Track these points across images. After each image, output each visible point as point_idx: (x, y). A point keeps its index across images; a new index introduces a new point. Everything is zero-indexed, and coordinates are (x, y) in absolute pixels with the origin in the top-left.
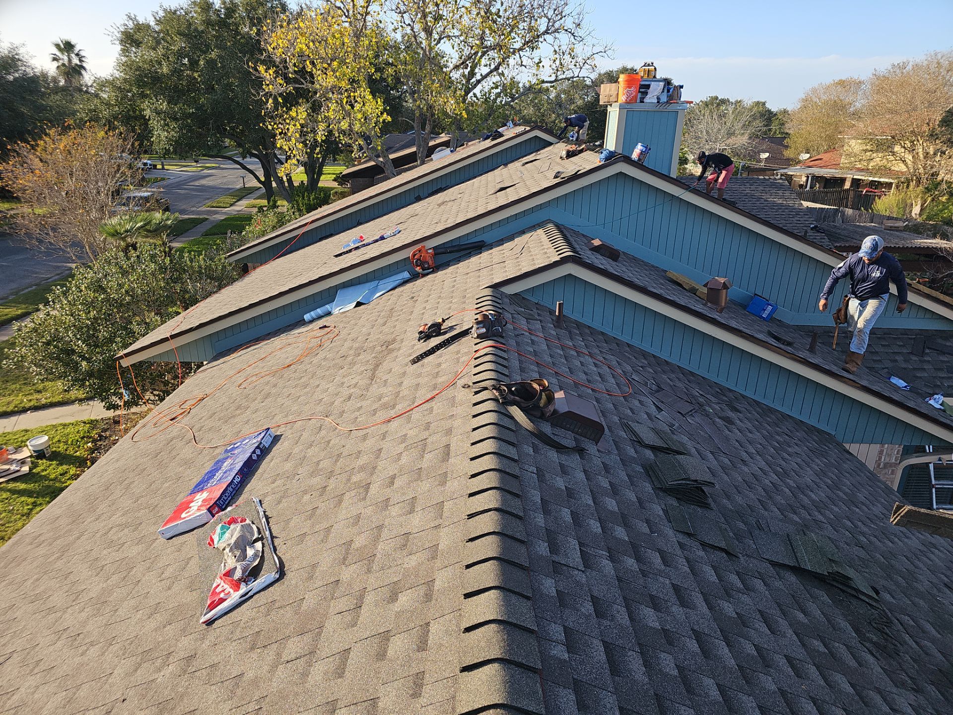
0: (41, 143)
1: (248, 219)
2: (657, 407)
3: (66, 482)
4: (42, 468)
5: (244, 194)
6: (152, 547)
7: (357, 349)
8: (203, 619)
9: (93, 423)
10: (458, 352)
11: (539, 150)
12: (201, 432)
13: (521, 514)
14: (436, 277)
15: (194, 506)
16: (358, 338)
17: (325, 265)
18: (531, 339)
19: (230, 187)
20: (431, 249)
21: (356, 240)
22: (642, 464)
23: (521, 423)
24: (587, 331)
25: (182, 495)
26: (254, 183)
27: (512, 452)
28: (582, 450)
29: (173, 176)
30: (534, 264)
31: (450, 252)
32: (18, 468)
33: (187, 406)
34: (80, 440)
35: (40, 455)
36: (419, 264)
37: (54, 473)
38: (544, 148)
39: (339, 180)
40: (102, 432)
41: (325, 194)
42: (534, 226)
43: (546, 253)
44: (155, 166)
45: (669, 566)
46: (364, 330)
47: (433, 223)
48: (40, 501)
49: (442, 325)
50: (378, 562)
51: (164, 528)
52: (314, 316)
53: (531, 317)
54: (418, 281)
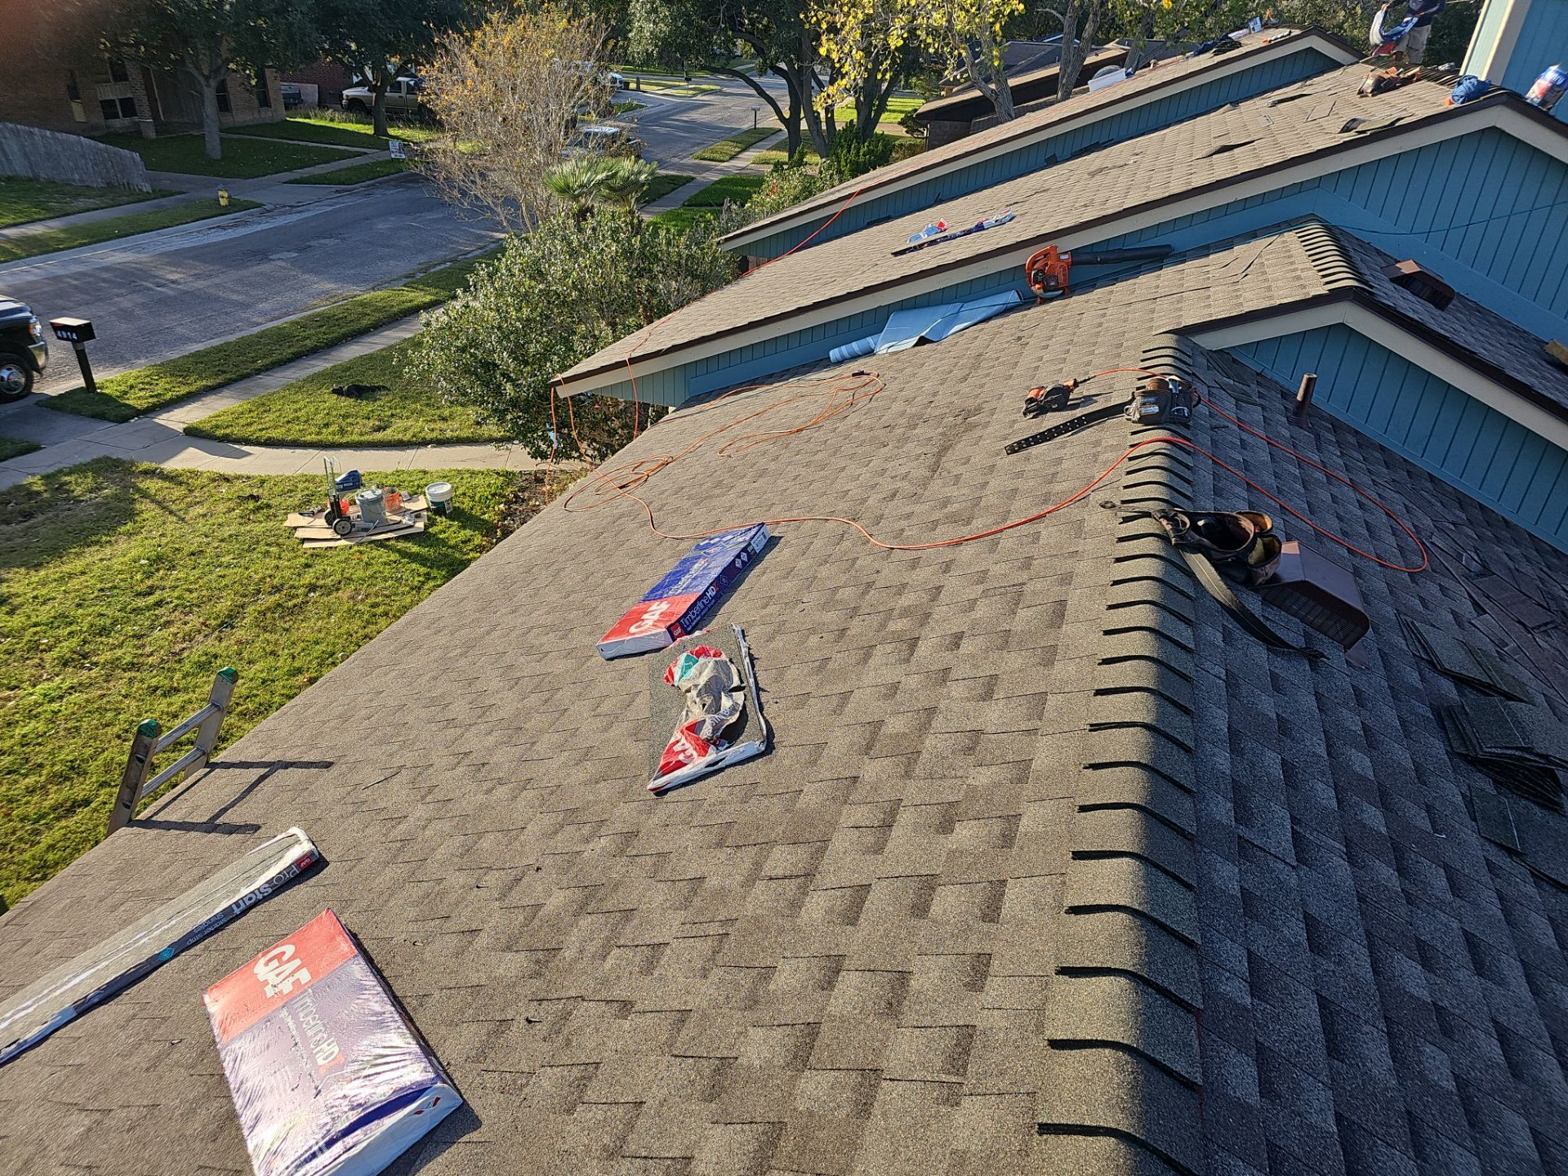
0: (478, 34)
1: (758, 182)
2: (1475, 604)
3: (468, 554)
4: (440, 528)
5: (753, 140)
6: (585, 667)
7: (912, 416)
8: (651, 785)
9: (509, 476)
10: (1097, 443)
11: (1309, 77)
12: (662, 513)
13: (1191, 744)
14: (1067, 305)
15: (650, 619)
16: (915, 398)
17: (875, 268)
18: (1242, 440)
19: (734, 126)
20: (1066, 253)
21: (932, 228)
22: (1431, 704)
23: (1207, 586)
24: (1351, 439)
25: (630, 601)
26: (773, 122)
27: (1184, 634)
28: (1315, 656)
29: (650, 103)
30: (1271, 297)
31: (1102, 262)
32: (411, 523)
33: (643, 469)
34: (490, 497)
35: (439, 509)
36: (1039, 279)
37: (455, 538)
38: (1323, 73)
39: (910, 123)
40: (519, 491)
41: (885, 146)
42: (1278, 225)
43: (1298, 278)
44: (627, 84)
45: (1461, 898)
46: (927, 385)
47: (1077, 205)
48: (435, 572)
49: (1072, 391)
50: (924, 764)
51: (605, 642)
52: (846, 354)
53: (1244, 397)
54: (1032, 310)
